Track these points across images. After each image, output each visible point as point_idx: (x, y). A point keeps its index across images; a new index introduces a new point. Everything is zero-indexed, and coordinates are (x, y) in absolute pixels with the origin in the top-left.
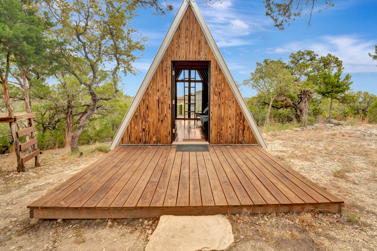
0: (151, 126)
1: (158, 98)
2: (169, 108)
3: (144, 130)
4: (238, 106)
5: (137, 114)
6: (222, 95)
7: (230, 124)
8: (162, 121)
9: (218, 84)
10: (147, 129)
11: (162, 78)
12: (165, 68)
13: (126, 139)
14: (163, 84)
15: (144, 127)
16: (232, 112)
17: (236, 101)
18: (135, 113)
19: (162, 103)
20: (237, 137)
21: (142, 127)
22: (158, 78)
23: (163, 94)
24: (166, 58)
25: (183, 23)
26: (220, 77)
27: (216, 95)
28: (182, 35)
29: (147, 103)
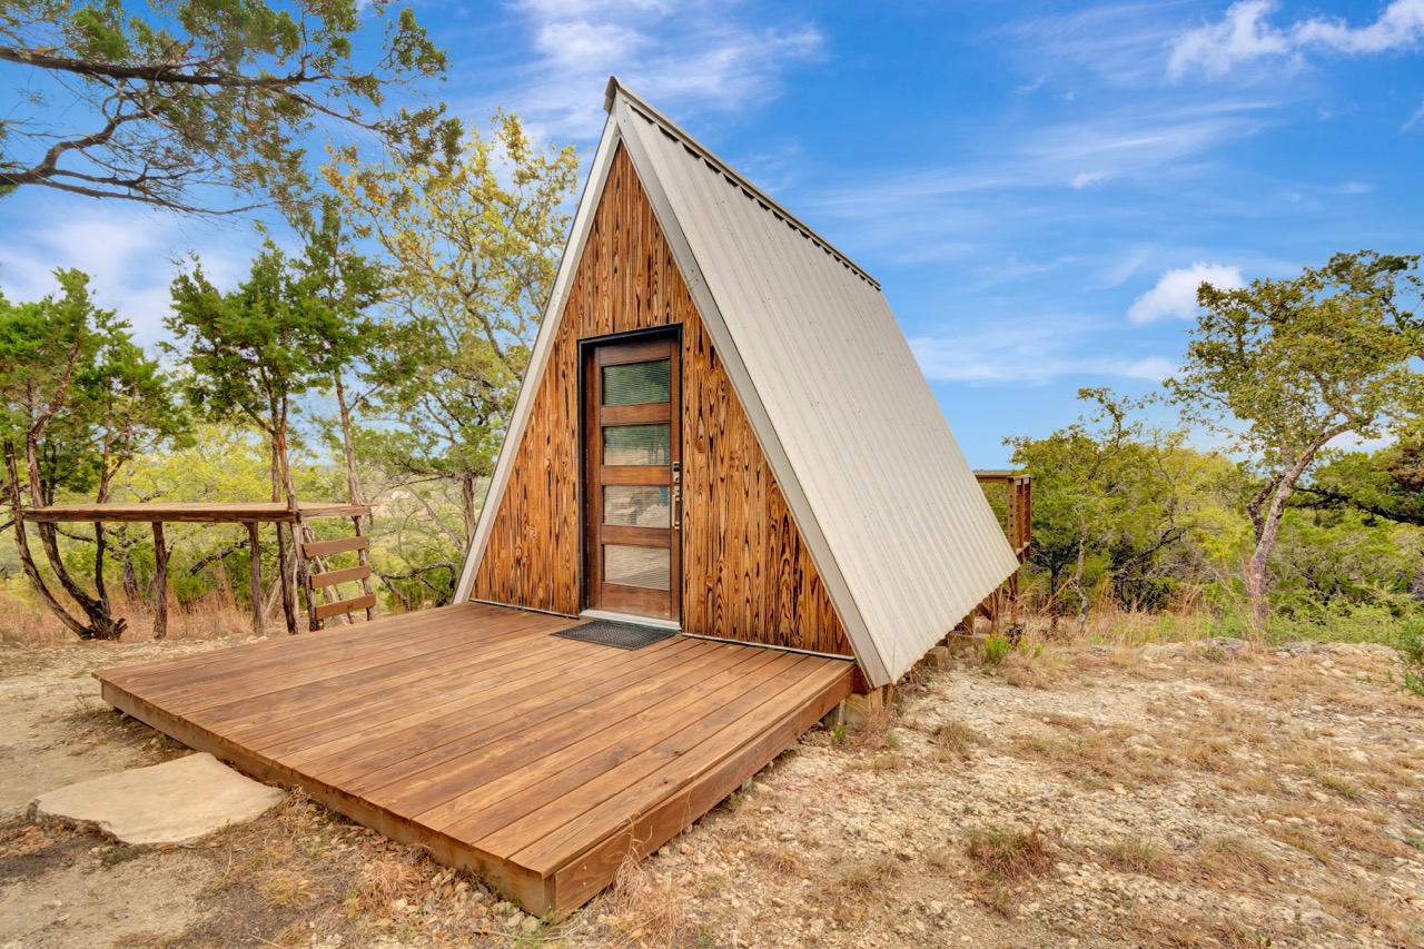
0: (534, 551)
1: (547, 463)
2: (574, 498)
3: (518, 561)
4: (776, 491)
5: (503, 513)
6: (722, 448)
7: (747, 563)
8: (557, 536)
9: (706, 408)
10: (524, 560)
11: (557, 398)
12: (564, 367)
13: (484, 587)
14: (558, 417)
15: (518, 553)
16: (752, 514)
17: (769, 473)
18: (500, 509)
19: (558, 481)
20: (774, 618)
21: (514, 553)
22: (548, 401)
23: (558, 451)
24: (565, 333)
25: (606, 206)
26: (712, 382)
27: (701, 451)
28: (604, 250)
29: (525, 479)
